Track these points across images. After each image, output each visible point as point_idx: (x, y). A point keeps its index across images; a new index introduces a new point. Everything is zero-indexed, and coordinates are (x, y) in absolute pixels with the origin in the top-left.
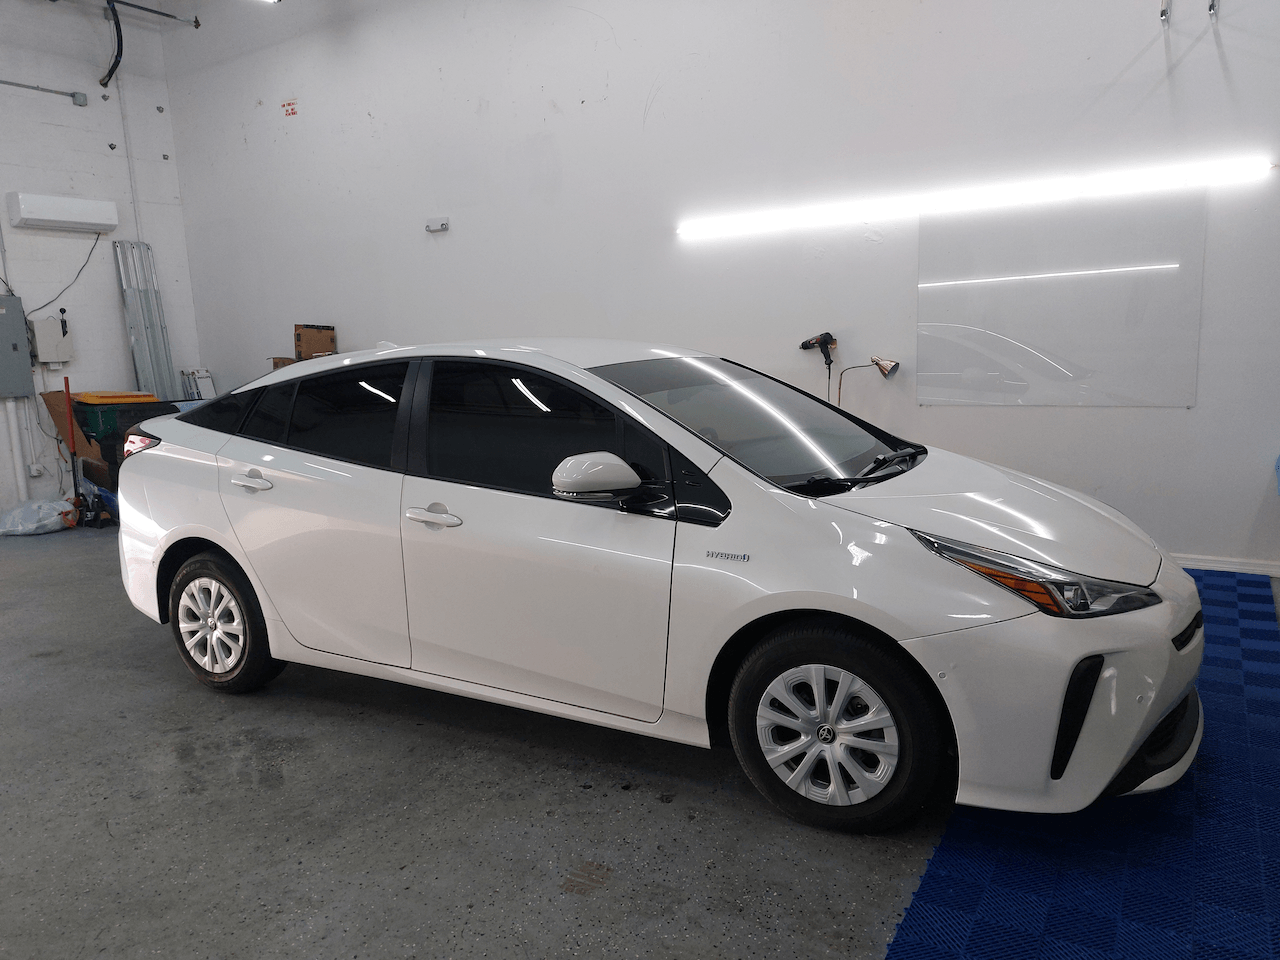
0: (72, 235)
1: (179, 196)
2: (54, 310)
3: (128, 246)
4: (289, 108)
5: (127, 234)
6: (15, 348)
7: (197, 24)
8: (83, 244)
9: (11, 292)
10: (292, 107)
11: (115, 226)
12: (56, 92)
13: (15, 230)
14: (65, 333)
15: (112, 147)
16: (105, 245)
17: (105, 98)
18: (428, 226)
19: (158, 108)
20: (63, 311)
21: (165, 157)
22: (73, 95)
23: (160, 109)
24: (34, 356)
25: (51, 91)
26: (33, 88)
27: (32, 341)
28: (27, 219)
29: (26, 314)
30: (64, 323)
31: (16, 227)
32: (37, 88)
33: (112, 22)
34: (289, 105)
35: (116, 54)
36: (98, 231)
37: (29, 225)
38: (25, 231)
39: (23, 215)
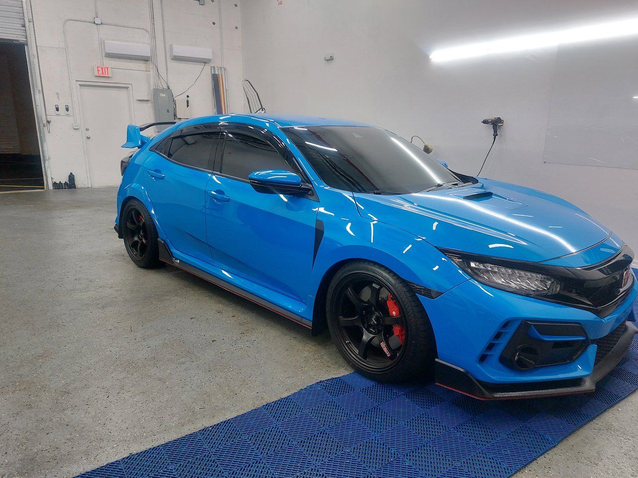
0: (195, 63)
1: (241, 46)
2: (184, 96)
3: (216, 69)
5: (217, 63)
6: (168, 112)
8: (198, 67)
9: (168, 87)
11: (211, 59)
13: (172, 61)
14: (188, 106)
15: (214, 23)
16: (207, 68)
17: (213, 1)
18: (325, 57)
19: (235, 5)
20: (188, 96)
21: (236, 28)
23: (236, 5)
24: (175, 115)
27: (175, 109)
28: (176, 56)
29: (174, 97)
30: (188, 101)
31: (172, 59)
36: (205, 62)
37: (177, 59)
38: (176, 61)
39: (175, 54)
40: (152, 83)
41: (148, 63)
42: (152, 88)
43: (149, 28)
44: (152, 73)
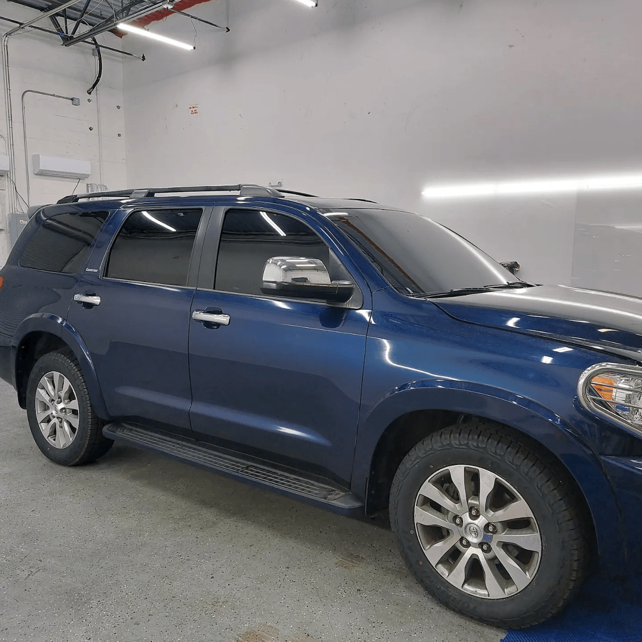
0: (65, 179)
1: (125, 158)
3: (94, 186)
4: (193, 110)
5: (94, 180)
7: (144, 59)
8: (70, 185)
10: (195, 109)
11: (89, 175)
12: (63, 98)
13: (35, 176)
15: (91, 129)
16: (82, 185)
17: (89, 101)
18: (270, 183)
19: (117, 107)
21: (119, 135)
22: (72, 99)
25: (61, 97)
26: (51, 95)
28: (43, 171)
31: (36, 174)
32: (54, 95)
33: (97, 58)
34: (194, 107)
35: (97, 76)
36: (79, 178)
37: (42, 174)
38: (41, 177)
39: (42, 168)
40: (7, 206)
41: (3, 178)
42: (7, 213)
43: (5, 134)
44: (8, 192)
